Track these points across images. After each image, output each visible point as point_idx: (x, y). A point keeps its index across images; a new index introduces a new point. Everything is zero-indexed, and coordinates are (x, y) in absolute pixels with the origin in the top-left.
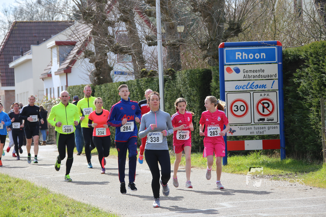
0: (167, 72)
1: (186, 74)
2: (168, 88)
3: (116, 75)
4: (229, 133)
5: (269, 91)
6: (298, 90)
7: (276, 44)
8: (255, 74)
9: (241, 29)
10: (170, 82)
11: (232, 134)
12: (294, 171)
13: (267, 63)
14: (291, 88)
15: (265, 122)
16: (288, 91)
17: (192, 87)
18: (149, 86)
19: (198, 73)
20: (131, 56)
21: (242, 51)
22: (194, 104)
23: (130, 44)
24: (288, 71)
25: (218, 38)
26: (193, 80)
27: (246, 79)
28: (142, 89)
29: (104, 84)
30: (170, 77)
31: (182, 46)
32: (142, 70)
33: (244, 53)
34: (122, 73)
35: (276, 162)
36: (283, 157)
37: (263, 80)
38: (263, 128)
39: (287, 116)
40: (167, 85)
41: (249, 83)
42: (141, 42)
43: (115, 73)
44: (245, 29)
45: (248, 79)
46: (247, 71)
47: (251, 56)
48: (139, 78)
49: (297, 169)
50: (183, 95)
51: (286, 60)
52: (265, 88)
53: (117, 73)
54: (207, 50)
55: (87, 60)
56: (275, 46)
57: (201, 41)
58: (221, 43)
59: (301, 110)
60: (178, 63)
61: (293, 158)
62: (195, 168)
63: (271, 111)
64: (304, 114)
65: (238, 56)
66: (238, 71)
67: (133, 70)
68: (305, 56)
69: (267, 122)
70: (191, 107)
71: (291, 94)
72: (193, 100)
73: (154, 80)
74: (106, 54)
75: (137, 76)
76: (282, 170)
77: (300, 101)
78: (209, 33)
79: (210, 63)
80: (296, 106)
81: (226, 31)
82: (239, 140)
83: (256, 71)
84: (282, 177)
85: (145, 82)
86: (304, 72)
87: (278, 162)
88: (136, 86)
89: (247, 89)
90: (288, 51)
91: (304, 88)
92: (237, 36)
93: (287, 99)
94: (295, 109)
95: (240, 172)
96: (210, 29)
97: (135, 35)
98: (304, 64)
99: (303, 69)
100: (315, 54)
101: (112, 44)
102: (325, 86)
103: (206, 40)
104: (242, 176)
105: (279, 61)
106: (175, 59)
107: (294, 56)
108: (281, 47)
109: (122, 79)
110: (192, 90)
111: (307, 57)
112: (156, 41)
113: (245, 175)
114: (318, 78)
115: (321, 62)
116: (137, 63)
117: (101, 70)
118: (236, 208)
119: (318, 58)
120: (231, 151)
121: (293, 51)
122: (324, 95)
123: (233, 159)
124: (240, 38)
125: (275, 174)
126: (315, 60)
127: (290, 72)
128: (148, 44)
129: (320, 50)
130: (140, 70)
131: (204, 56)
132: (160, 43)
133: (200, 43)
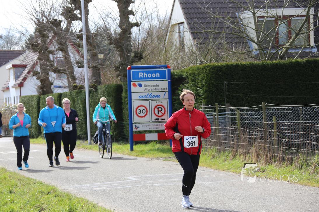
0: (91, 86)
1: (105, 88)
2: (92, 97)
4: (135, 128)
5: (162, 99)
7: (166, 67)
8: (152, 88)
9: (143, 57)
10: (93, 94)
11: (137, 129)
13: (160, 80)
15: (159, 121)
16: (175, 100)
17: (109, 97)
18: (79, 96)
19: (113, 87)
20: (66, 75)
21: (143, 72)
23: (65, 67)
25: (127, 62)
26: (110, 92)
27: (146, 91)
28: (74, 98)
29: (47, 94)
30: (94, 89)
31: (102, 68)
32: (74, 85)
33: (144, 73)
34: (60, 87)
35: (167, 148)
37: (158, 92)
38: (158, 125)
40: (92, 95)
41: (148, 94)
42: (73, 65)
43: (55, 87)
44: (146, 57)
45: (148, 91)
46: (147, 86)
47: (150, 76)
48: (72, 90)
51: (174, 78)
52: (159, 97)
54: (119, 71)
55: (35, 78)
56: (166, 69)
57: (115, 64)
58: (129, 67)
60: (99, 80)
63: (163, 113)
65: (141, 75)
66: (140, 85)
67: (67, 85)
68: (186, 75)
69: (161, 121)
71: (177, 102)
73: (82, 92)
74: (48, 74)
75: (70, 89)
76: (171, 154)
78: (120, 58)
79: (121, 80)
81: (132, 58)
82: (141, 133)
83: (153, 86)
84: (171, 159)
85: (76, 93)
87: (168, 148)
89: (147, 98)
90: (175, 72)
92: (140, 61)
93: (174, 105)
95: (142, 156)
96: (122, 56)
97: (69, 60)
98: (186, 81)
99: (185, 84)
100: (192, 74)
101: (53, 67)
102: (200, 96)
103: (119, 64)
104: (143, 158)
105: (168, 79)
106: (97, 77)
107: (179, 75)
108: (170, 69)
109: (60, 91)
110: (109, 99)
111: (187, 76)
112: (83, 64)
113: (146, 157)
114: (195, 91)
115: (197, 80)
116: (70, 80)
117: (44, 84)
118: (138, 180)
119: (195, 77)
120: (136, 141)
121: (178, 72)
122: (199, 102)
123: (138, 147)
124: (142, 63)
125: (166, 157)
126: (193, 78)
127: (176, 86)
128: (78, 66)
129: (196, 71)
130: (72, 84)
131: (117, 75)
132: (86, 66)
133: (114, 66)
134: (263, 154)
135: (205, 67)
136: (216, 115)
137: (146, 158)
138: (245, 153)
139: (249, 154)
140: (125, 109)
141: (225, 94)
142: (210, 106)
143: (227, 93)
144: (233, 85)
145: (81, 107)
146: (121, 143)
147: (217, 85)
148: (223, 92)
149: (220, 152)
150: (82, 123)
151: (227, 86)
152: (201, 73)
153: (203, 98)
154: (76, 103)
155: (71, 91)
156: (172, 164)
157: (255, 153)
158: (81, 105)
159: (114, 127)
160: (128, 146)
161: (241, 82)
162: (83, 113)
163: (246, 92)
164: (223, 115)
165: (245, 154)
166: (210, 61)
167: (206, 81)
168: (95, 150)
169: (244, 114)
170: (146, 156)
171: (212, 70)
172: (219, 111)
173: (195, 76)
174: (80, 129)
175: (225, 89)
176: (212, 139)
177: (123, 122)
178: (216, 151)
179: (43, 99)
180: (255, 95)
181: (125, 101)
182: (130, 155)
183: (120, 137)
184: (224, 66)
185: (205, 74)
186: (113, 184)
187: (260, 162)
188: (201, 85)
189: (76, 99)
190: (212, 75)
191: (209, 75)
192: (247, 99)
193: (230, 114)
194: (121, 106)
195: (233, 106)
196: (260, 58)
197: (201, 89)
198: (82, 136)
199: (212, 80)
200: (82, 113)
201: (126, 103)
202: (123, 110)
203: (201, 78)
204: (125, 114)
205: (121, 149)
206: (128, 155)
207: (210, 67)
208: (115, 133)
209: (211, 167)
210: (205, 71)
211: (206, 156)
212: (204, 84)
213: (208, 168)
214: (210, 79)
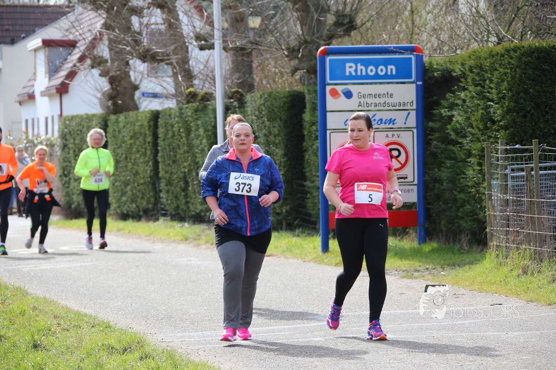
0: (230, 95)
1: (263, 99)
3: (145, 98)
5: (400, 129)
6: (448, 129)
7: (412, 50)
8: (378, 100)
9: (356, 25)
12: (439, 264)
13: (397, 83)
14: (437, 125)
16: (433, 130)
17: (272, 121)
18: (200, 117)
19: (282, 98)
20: (170, 66)
21: (356, 62)
22: (274, 150)
23: (169, 46)
24: (433, 96)
25: (317, 38)
26: (275, 109)
27: (363, 109)
28: (189, 122)
29: (124, 113)
30: (236, 103)
31: (256, 51)
32: (189, 90)
33: (359, 65)
34: (155, 96)
35: (410, 248)
36: (423, 240)
37: (390, 110)
39: (429, 172)
42: (187, 44)
43: (143, 94)
44: (363, 25)
45: (366, 108)
46: (364, 96)
47: (372, 71)
48: (183, 104)
49: (444, 260)
51: (430, 78)
52: (393, 124)
53: (145, 95)
54: (298, 58)
55: (96, 72)
56: (411, 54)
57: (288, 43)
58: (322, 48)
59: (454, 161)
60: (249, 80)
61: (438, 242)
62: (275, 258)
63: (403, 162)
64: (458, 168)
65: (351, 70)
66: (348, 95)
67: (173, 91)
68: (461, 71)
71: (437, 135)
72: (274, 143)
73: (209, 109)
74: (127, 63)
75: (180, 102)
76: (420, 261)
77: (451, 147)
78: (302, 30)
79: (302, 81)
80: (446, 156)
81: (330, 28)
83: (379, 96)
84: (419, 273)
85: (193, 111)
86: (459, 99)
87: (414, 248)
88: (178, 117)
90: (434, 62)
91: (458, 125)
92: (349, 35)
93: (431, 144)
94: (443, 160)
96: (304, 22)
97: (178, 31)
98: (460, 85)
99: (457, 93)
100: (477, 69)
101: (139, 46)
102: (494, 122)
103: (297, 43)
105: (417, 80)
106: (244, 73)
107: (443, 71)
108: (422, 56)
109: (155, 105)
110: (271, 126)
111: (464, 74)
112: (212, 41)
114: (483, 109)
115: (487, 82)
116: (180, 79)
117: (118, 88)
119: (483, 76)
121: (442, 62)
122: (491, 137)
124: (353, 40)
125: (408, 269)
126: (477, 78)
127: (435, 98)
128: (199, 46)
129: (485, 62)
130: (185, 90)
131: (293, 68)
132: (218, 45)
133: (286, 46)
135: (508, 51)
136: (532, 169)
140: (310, 152)
142: (517, 146)
145: (206, 144)
146: (300, 234)
147: (537, 94)
149: (541, 261)
152: (497, 66)
153: (502, 127)
154: (193, 135)
155: (181, 105)
158: (204, 141)
160: (317, 241)
164: (551, 168)
166: (522, 37)
167: (511, 85)
171: (526, 58)
172: (540, 159)
173: (484, 73)
176: (523, 228)
177: (305, 183)
178: (531, 256)
179: (116, 124)
181: (310, 131)
182: (320, 264)
183: (295, 220)
185: (508, 69)
186: (280, 331)
188: (497, 94)
189: (192, 125)
190: (525, 69)
191: (518, 70)
194: (302, 144)
197: (497, 106)
198: (205, 215)
199: (524, 82)
201: (312, 137)
202: (305, 153)
203: (499, 79)
204: (310, 163)
205: (299, 248)
206: (315, 262)
207: (521, 50)
208: (286, 209)
209: (518, 295)
210: (508, 61)
211: (505, 270)
212: (504, 93)
213: (512, 298)
214: (519, 80)
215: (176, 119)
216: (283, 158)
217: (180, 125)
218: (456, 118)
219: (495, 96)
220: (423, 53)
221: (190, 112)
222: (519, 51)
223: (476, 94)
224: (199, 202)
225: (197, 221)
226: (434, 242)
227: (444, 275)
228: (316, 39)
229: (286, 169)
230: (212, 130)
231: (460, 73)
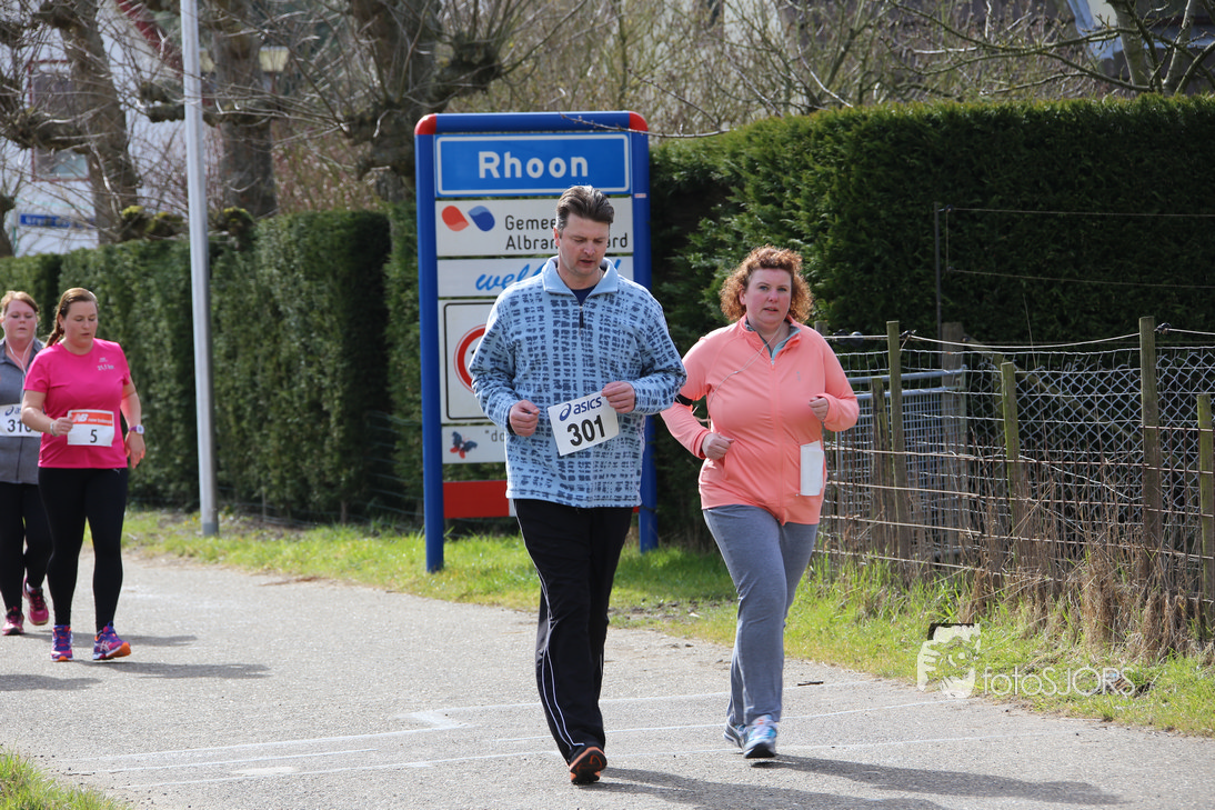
0: (220, 222)
1: (294, 229)
2: (224, 280)
3: (27, 229)
4: (453, 451)
6: (703, 297)
7: (624, 123)
9: (501, 67)
10: (231, 261)
11: (463, 456)
12: (685, 595)
14: (677, 289)
16: (670, 299)
17: (316, 280)
18: (154, 271)
19: (338, 228)
20: (83, 156)
21: (500, 148)
22: (321, 343)
23: (81, 113)
24: (670, 225)
25: (415, 95)
26: (322, 253)
27: (517, 252)
28: (127, 282)
30: (233, 239)
31: (277, 123)
32: (127, 210)
33: (507, 155)
34: (51, 222)
36: (651, 541)
40: (222, 268)
41: (527, 267)
42: (122, 107)
43: (24, 219)
44: (515, 66)
45: (524, 252)
46: (519, 224)
47: (535, 168)
48: (114, 241)
49: (697, 587)
50: (281, 308)
51: (664, 185)
53: (28, 220)
54: (372, 140)
56: (622, 132)
57: (350, 108)
58: (425, 118)
60: (263, 187)
61: (683, 547)
62: (322, 583)
65: (489, 166)
66: (485, 221)
67: (93, 212)
68: (731, 169)
70: (311, 353)
71: (679, 310)
72: (320, 328)
73: (173, 252)
75: (105, 233)
76: (644, 589)
78: (380, 77)
79: (382, 191)
81: (442, 73)
82: (485, 478)
84: (643, 616)
85: (137, 257)
86: (727, 231)
87: (631, 559)
88: (102, 270)
90: (672, 151)
92: (485, 90)
95: (491, 598)
96: (385, 61)
97: (101, 79)
98: (729, 202)
99: (723, 219)
100: (765, 165)
101: (12, 112)
103: (370, 105)
104: (496, 612)
105: (636, 188)
106: (251, 173)
107: (693, 168)
108: (646, 136)
109: (51, 244)
110: (314, 291)
111: (738, 176)
112: (180, 101)
113: (508, 608)
115: (788, 194)
116: (107, 184)
118: (469, 730)
119: (779, 180)
120: (458, 518)
121: (689, 150)
123: (466, 549)
124: (495, 100)
126: (766, 186)
127: (675, 228)
128: (149, 113)
129: (783, 149)
130: (118, 210)
131: (360, 162)
132: (193, 109)
133: (345, 113)
134: (1139, 597)
135: (831, 126)
136: (886, 385)
137: (509, 612)
138: (1043, 588)
139: (1061, 597)
140: (400, 350)
141: (938, 272)
142: (854, 335)
143: (949, 268)
144: (979, 225)
145: (167, 331)
146: (380, 531)
147: (895, 221)
148: (928, 259)
149: (907, 586)
150: (170, 419)
151: (952, 227)
152: (809, 158)
153: (820, 294)
154: (137, 311)
155: (109, 243)
156: (650, 646)
157: (1098, 593)
158: (163, 324)
159: (342, 440)
160: (418, 545)
161: (1025, 206)
162: (173, 366)
163: (1051, 261)
164: (926, 383)
165: (1043, 598)
166: (861, 95)
167: (838, 201)
168: (238, 564)
169: (1040, 382)
170: (513, 601)
171: (871, 141)
172: (903, 364)
173: (780, 174)
174: (159, 452)
175: (937, 243)
176: (867, 515)
177: (390, 418)
178: (884, 576)
180: (1098, 278)
181: (400, 302)
182: (424, 597)
183: (369, 501)
184: (936, 123)
185: (832, 165)
186: (335, 747)
187: (1120, 639)
188: (810, 221)
189: (134, 288)
190: (870, 166)
191: (853, 167)
192: (1057, 299)
193: (962, 380)
194: (382, 330)
195: (979, 339)
196: (1127, 79)
197: (808, 246)
198: (166, 490)
199: (868, 194)
200: (169, 365)
201: (405, 314)
202: (389, 351)
203: (812, 187)
204: (401, 372)
205: (377, 562)
206: (413, 593)
207: (859, 124)
208: (347, 475)
209: (857, 661)
210: (832, 148)
211: (829, 606)
212: (824, 218)
213: (844, 668)
214: (856, 190)
215: (99, 275)
216: (342, 363)
217: (108, 288)
218: (721, 273)
219: (805, 225)
220: (647, 130)
221: (131, 260)
222: (855, 125)
223: (764, 220)
224: (152, 461)
225: (148, 502)
226: (674, 546)
227: (697, 619)
228: (411, 98)
229: (347, 386)
230: (181, 299)
231: (729, 173)
